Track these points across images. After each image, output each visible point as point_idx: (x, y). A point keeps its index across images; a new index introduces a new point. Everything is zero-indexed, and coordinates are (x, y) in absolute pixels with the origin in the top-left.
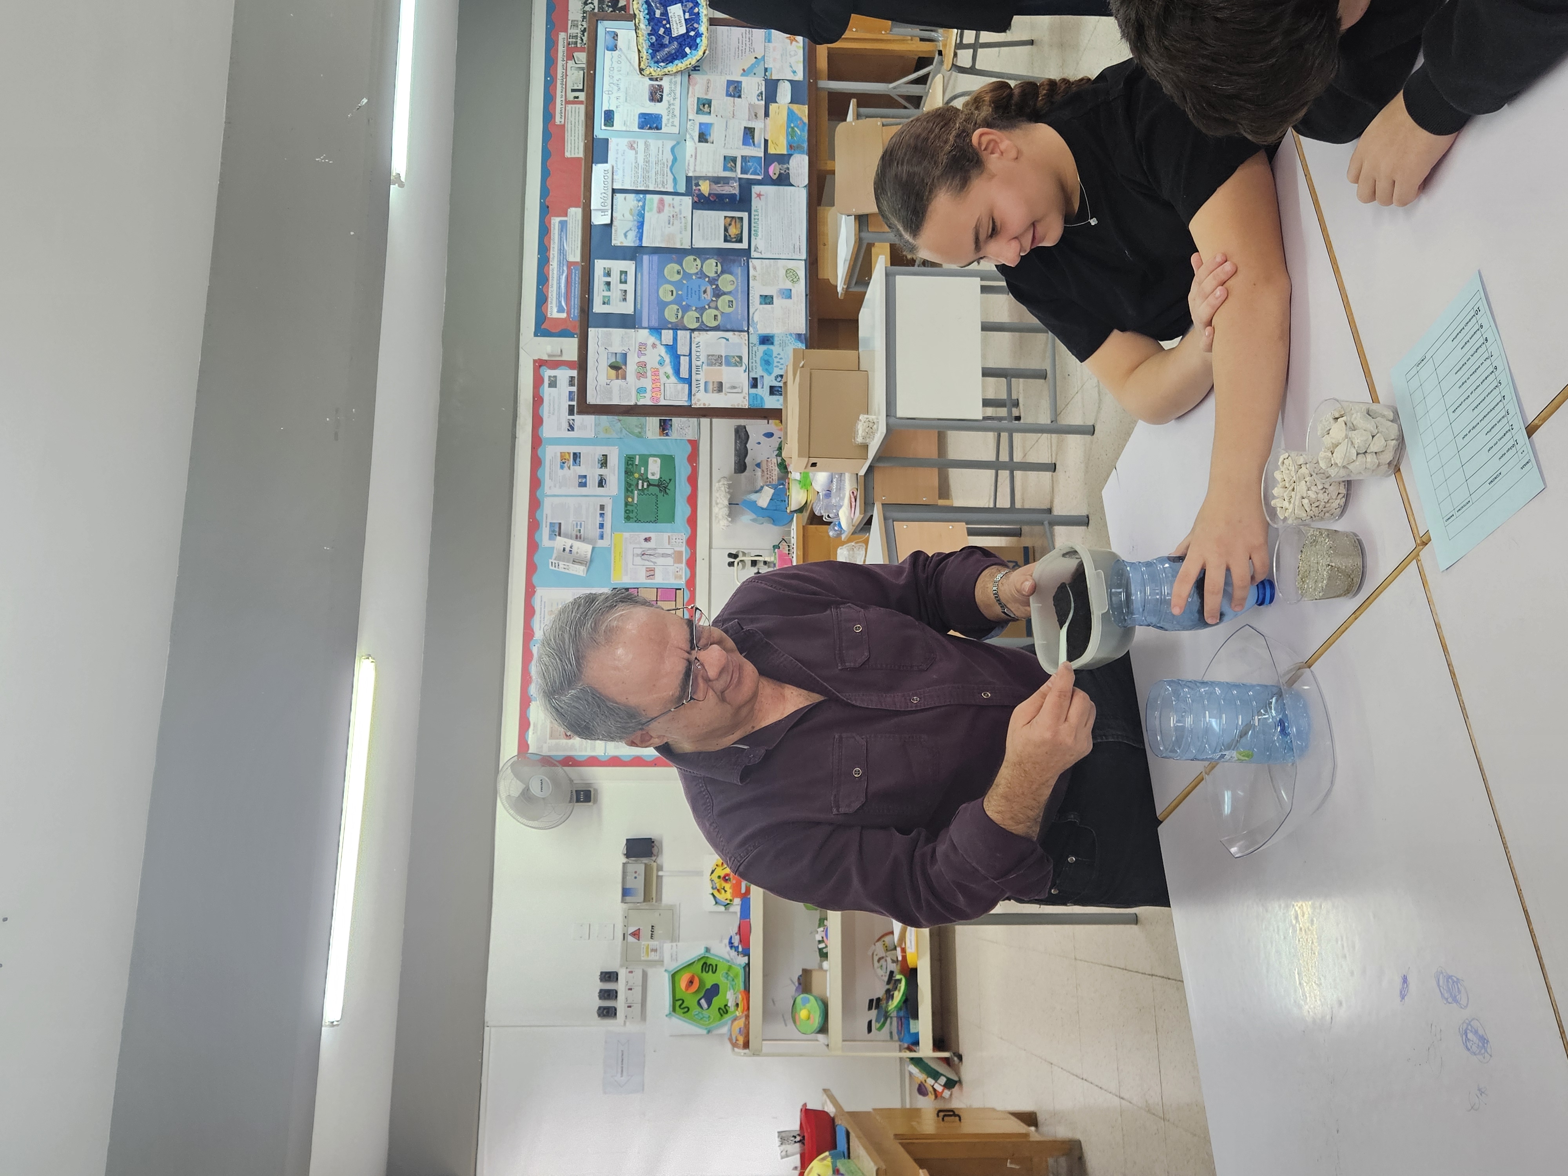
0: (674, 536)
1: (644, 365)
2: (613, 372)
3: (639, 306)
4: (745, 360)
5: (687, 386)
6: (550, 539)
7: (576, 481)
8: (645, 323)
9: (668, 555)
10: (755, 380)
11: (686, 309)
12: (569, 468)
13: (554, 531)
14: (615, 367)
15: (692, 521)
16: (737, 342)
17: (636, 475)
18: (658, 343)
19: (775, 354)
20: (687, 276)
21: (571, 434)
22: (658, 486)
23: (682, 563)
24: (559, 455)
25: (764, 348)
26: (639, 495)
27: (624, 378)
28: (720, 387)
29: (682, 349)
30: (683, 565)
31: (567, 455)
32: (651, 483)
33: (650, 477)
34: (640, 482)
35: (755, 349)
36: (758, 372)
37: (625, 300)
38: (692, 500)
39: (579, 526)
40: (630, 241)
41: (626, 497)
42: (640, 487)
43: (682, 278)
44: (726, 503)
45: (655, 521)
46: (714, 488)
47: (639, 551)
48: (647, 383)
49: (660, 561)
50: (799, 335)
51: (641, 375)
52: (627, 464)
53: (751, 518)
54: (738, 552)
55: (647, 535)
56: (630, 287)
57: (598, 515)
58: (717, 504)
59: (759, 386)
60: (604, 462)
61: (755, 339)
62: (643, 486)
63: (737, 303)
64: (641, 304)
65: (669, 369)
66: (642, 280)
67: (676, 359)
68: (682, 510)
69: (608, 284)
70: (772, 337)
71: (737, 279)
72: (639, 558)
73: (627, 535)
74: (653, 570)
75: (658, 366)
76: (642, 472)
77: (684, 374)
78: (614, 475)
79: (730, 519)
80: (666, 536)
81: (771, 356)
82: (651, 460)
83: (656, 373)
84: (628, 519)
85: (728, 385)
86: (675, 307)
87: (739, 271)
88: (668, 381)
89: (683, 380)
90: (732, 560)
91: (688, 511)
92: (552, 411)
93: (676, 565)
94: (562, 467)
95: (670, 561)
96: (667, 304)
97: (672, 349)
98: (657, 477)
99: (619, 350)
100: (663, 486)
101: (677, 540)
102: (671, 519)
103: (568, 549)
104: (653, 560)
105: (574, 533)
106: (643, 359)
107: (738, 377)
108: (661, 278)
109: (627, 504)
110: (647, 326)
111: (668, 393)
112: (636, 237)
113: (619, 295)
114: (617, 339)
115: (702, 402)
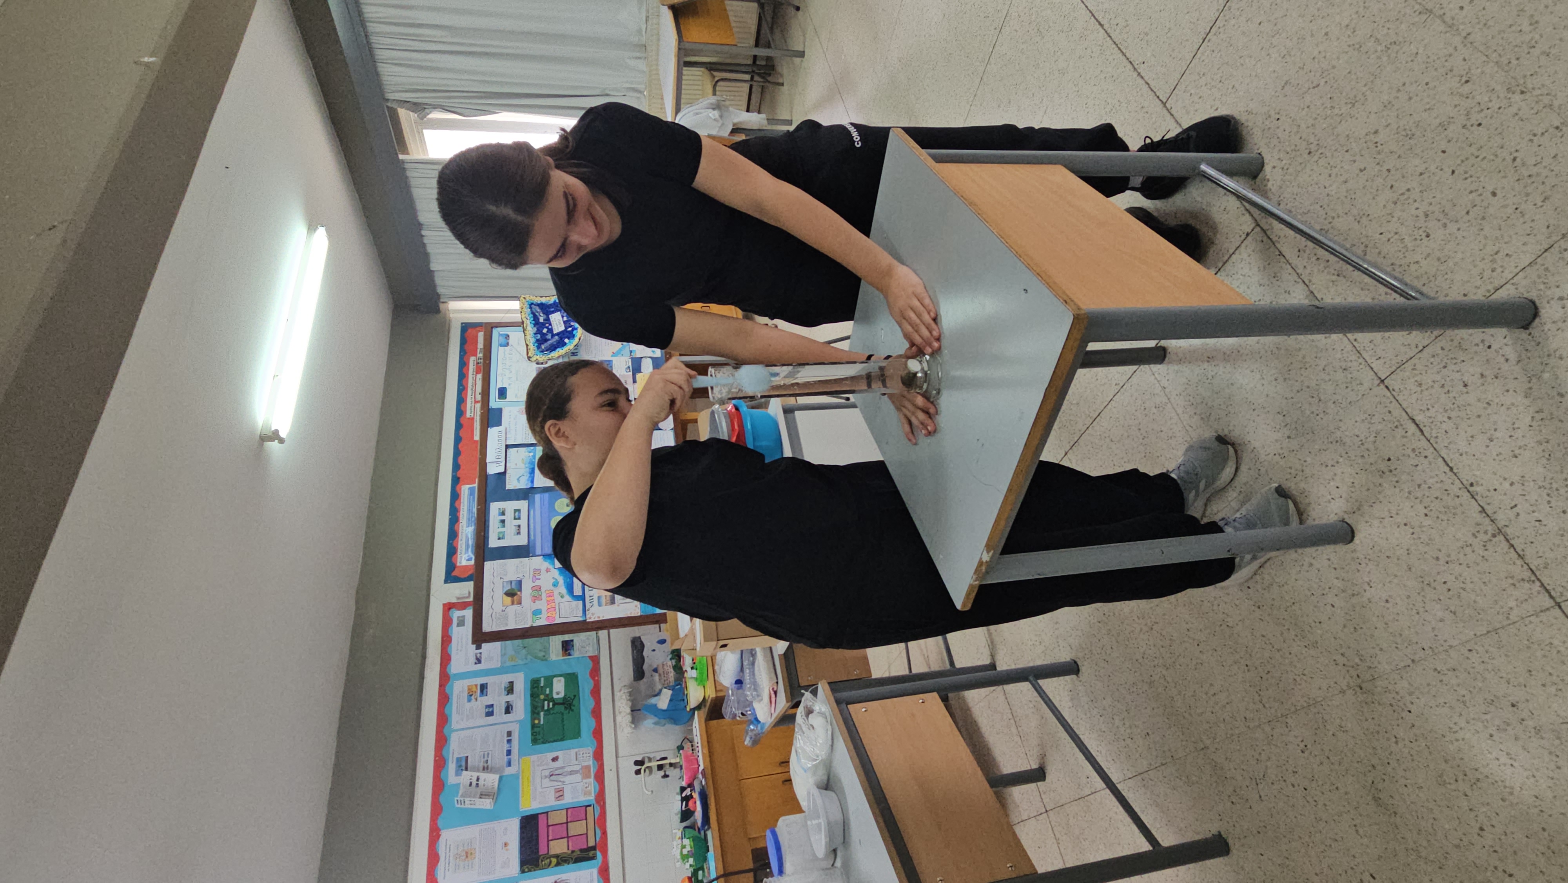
0: (582, 751)
1: (538, 589)
2: (509, 599)
3: (532, 537)
5: (581, 602)
6: (458, 774)
7: (484, 711)
8: (538, 552)
9: (576, 772)
12: (476, 699)
13: (461, 766)
14: (510, 594)
15: (598, 734)
17: (542, 697)
18: (551, 567)
21: (479, 667)
22: (563, 704)
23: (589, 777)
24: (466, 689)
26: (544, 715)
27: (520, 603)
30: (592, 780)
31: (474, 687)
32: (556, 702)
33: (555, 696)
34: (546, 703)
37: (519, 533)
38: (597, 713)
39: (486, 756)
40: (523, 484)
41: (533, 719)
42: (546, 708)
44: (628, 710)
45: (562, 740)
46: (616, 698)
47: (547, 773)
48: (542, 605)
49: (568, 779)
51: (535, 598)
52: (533, 688)
53: (653, 721)
54: (644, 758)
55: (554, 755)
56: (523, 522)
57: (506, 742)
58: (620, 713)
60: (510, 689)
62: (549, 705)
64: (535, 535)
65: (563, 590)
66: (534, 516)
68: (587, 723)
69: (503, 521)
72: (547, 780)
73: (534, 758)
74: (562, 790)
75: (552, 588)
76: (548, 692)
77: (578, 591)
78: (521, 701)
79: (633, 726)
80: (573, 752)
82: (555, 680)
83: (550, 595)
84: (535, 741)
88: (563, 600)
89: (577, 598)
90: (639, 767)
91: (593, 723)
92: (459, 648)
93: (585, 781)
94: (469, 701)
95: (578, 777)
98: (562, 695)
99: (514, 578)
100: (569, 703)
101: (584, 755)
102: (577, 734)
103: (474, 784)
104: (562, 780)
105: (481, 764)
106: (537, 583)
108: (552, 511)
109: (533, 726)
110: (540, 553)
111: (562, 612)
112: (528, 480)
113: (514, 530)
114: (512, 568)
115: (596, 615)
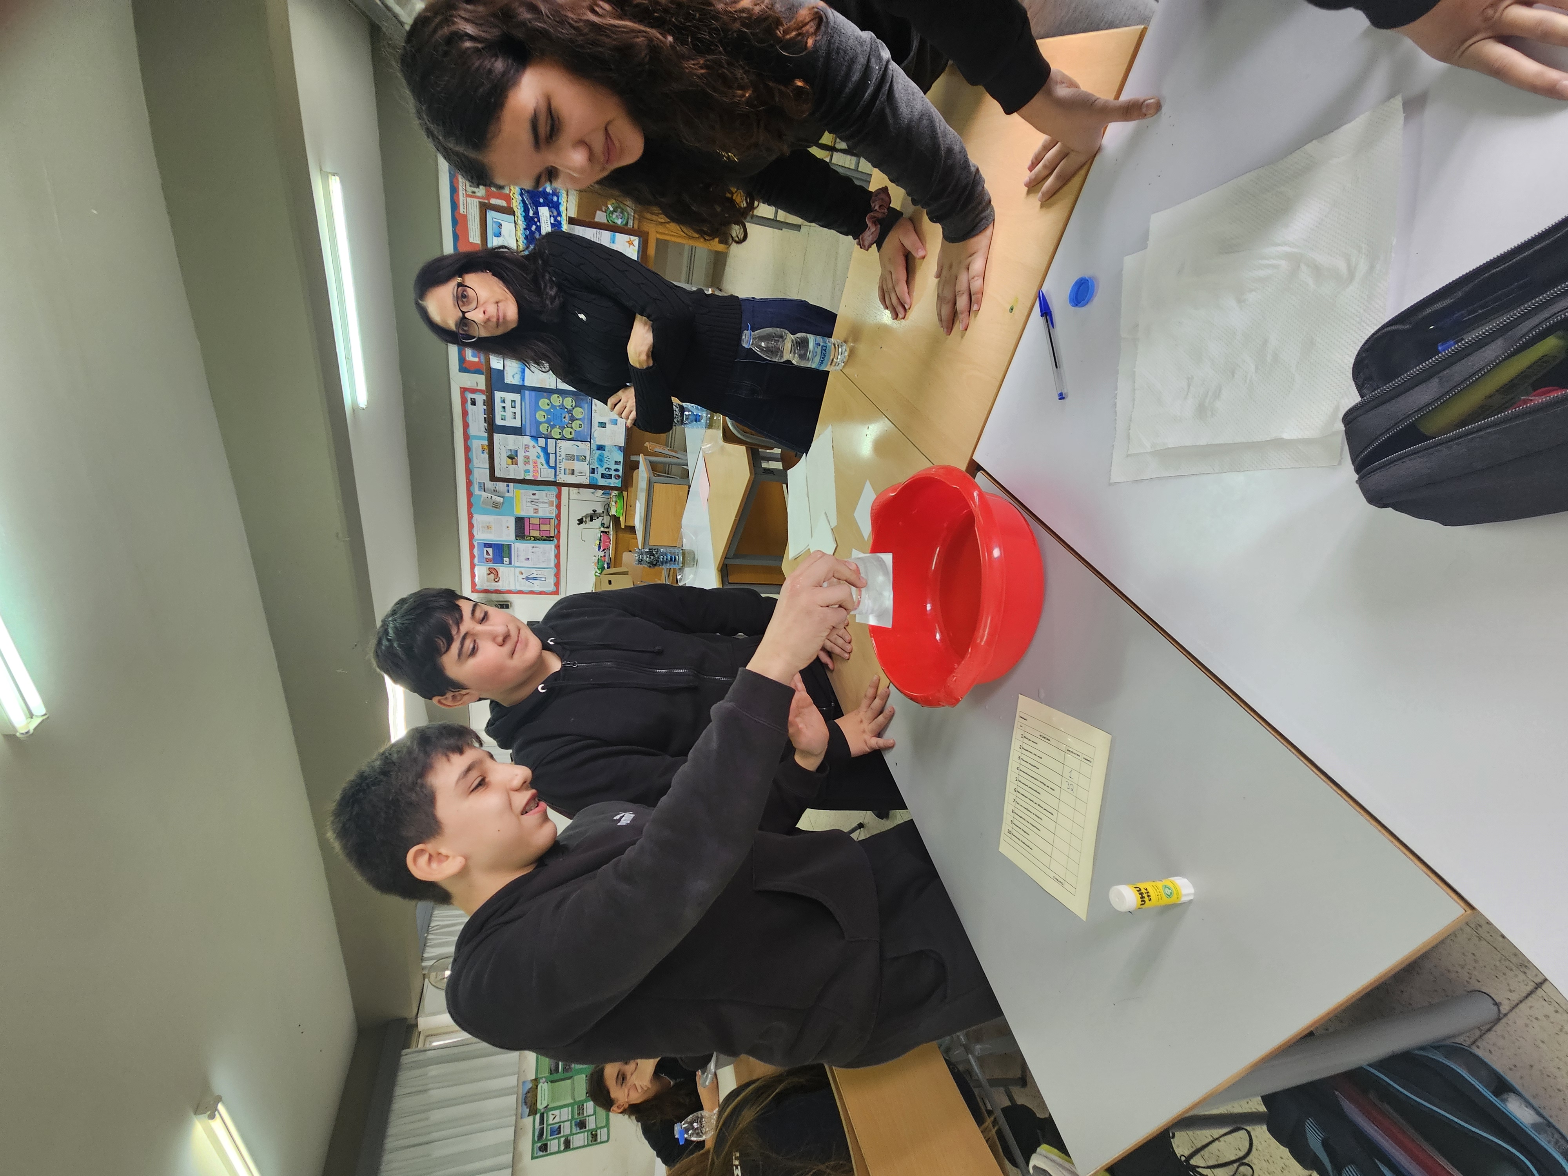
0: (549, 493)
1: (528, 457)
2: (510, 460)
3: (524, 422)
4: (588, 458)
5: (553, 469)
6: (480, 491)
8: (528, 433)
10: (593, 469)
11: (553, 427)
12: (487, 453)
13: (481, 488)
14: (510, 457)
16: (583, 448)
18: (536, 445)
19: (605, 456)
20: (553, 407)
23: (553, 506)
24: (480, 445)
25: (599, 452)
27: (517, 464)
28: (573, 472)
29: (551, 449)
30: (554, 508)
35: (594, 452)
36: (595, 465)
37: (515, 418)
40: (516, 381)
43: (551, 408)
47: (530, 498)
48: (530, 467)
49: (541, 505)
50: (620, 447)
51: (526, 463)
55: (534, 492)
56: (517, 410)
59: (596, 472)
61: (594, 447)
63: (584, 428)
65: (542, 460)
66: (525, 407)
67: (547, 455)
69: (504, 408)
70: (604, 446)
71: (585, 411)
72: (530, 502)
73: (522, 491)
75: (537, 459)
77: (552, 463)
81: (603, 457)
83: (535, 462)
85: (578, 471)
86: (546, 425)
87: (586, 406)
88: (542, 467)
89: (551, 467)
93: (550, 507)
94: (483, 452)
95: (547, 505)
96: (541, 423)
97: (545, 449)
99: (513, 448)
101: (551, 495)
103: (490, 497)
104: (538, 504)
105: (492, 488)
106: (527, 453)
107: (584, 467)
108: (537, 408)
110: (529, 435)
111: (542, 474)
112: (520, 378)
113: (512, 415)
114: (512, 441)
115: (562, 479)
